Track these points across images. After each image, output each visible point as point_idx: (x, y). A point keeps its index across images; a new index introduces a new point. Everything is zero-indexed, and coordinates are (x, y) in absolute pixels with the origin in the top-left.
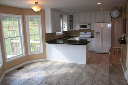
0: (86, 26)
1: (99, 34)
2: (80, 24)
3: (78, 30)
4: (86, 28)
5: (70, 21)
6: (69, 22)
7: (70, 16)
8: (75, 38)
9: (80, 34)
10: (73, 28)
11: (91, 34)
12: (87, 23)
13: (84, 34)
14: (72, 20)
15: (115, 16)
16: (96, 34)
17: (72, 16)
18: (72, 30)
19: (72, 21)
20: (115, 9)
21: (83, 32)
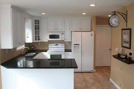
0: (59, 35)
1: (78, 47)
2: (50, 32)
3: (47, 41)
4: (59, 38)
5: (36, 29)
6: (34, 30)
7: (36, 20)
8: (43, 53)
9: (49, 47)
10: (40, 39)
11: (64, 46)
12: (59, 32)
13: (54, 46)
14: (39, 26)
15: (115, 25)
16: (74, 47)
17: (38, 21)
18: (39, 41)
19: (38, 29)
20: (115, 14)
21: (54, 44)
